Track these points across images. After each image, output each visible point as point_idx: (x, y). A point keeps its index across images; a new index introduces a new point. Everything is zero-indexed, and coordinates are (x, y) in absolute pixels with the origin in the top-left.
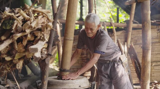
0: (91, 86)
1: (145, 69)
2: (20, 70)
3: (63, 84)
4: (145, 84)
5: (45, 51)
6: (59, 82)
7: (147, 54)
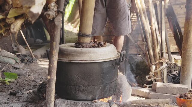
0: (119, 57)
1: (188, 35)
2: (15, 33)
3: (81, 53)
4: (187, 53)
5: (54, 6)
6: (76, 51)
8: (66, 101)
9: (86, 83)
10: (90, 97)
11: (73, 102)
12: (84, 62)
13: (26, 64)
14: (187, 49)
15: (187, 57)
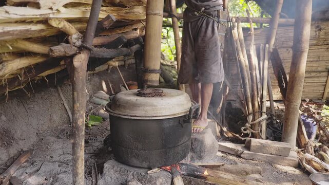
3: (135, 105)
5: (77, 39)
6: (129, 102)
7: (301, 59)
8: (116, 167)
10: (145, 165)
11: (123, 168)
14: (293, 99)
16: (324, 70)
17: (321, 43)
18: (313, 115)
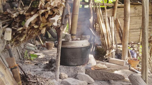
0: (90, 45)
2: (44, 34)
5: (60, 22)
8: (64, 66)
9: (74, 58)
10: (76, 65)
11: (68, 67)
12: (73, 47)
13: (40, 50)
14: (125, 41)
15: (125, 46)
16: (139, 28)
17: (137, 16)
18: (134, 49)
